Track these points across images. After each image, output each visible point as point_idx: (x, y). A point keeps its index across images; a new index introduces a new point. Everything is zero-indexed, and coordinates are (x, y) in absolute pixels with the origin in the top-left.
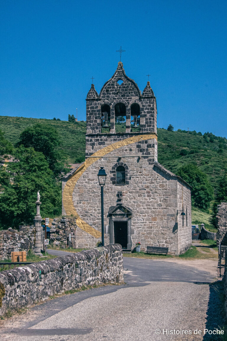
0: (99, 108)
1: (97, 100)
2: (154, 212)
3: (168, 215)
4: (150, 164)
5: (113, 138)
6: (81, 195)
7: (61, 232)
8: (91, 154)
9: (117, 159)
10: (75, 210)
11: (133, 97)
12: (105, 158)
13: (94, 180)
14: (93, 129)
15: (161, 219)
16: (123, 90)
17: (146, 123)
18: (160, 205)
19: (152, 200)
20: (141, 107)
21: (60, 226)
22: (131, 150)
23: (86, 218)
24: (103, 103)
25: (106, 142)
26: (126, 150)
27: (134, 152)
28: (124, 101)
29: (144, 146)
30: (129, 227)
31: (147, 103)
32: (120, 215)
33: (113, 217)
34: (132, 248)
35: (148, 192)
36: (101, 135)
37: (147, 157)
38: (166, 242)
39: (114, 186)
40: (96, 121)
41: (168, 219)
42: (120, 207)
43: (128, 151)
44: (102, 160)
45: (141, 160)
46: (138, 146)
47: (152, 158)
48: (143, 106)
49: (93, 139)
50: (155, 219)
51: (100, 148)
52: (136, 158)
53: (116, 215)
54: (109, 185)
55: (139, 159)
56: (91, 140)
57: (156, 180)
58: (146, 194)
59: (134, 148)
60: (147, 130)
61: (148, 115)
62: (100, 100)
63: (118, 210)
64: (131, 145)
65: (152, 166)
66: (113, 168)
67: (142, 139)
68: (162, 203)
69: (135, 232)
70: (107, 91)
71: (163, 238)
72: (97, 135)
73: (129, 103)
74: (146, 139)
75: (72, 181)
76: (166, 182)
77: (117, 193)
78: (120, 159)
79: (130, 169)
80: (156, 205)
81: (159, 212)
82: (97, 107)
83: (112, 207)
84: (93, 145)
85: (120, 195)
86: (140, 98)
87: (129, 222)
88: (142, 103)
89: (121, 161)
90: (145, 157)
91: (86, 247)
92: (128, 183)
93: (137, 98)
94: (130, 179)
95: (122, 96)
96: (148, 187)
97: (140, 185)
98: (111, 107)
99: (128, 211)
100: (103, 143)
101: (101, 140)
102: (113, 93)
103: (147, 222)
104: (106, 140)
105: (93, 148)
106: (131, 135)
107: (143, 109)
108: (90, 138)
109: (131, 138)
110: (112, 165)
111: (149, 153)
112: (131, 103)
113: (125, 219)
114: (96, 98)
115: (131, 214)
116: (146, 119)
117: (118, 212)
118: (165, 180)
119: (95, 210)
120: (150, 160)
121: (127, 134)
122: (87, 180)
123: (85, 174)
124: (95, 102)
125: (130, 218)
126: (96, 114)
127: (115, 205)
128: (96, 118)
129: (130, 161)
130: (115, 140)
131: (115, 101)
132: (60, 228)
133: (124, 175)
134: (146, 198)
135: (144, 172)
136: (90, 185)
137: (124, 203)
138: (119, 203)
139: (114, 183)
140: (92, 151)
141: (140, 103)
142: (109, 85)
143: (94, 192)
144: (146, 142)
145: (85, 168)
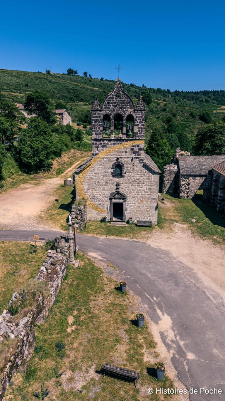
0: (102, 117)
1: (100, 111)
2: (141, 197)
3: (151, 199)
4: (140, 163)
5: (113, 142)
6: (89, 184)
7: (79, 217)
8: (96, 154)
9: (116, 159)
10: (85, 195)
11: (129, 110)
12: (107, 158)
13: (98, 174)
14: (97, 134)
15: (147, 201)
16: (121, 103)
17: (139, 131)
18: (146, 192)
19: (140, 188)
20: (135, 117)
21: (78, 213)
22: (126, 152)
23: (93, 200)
24: (105, 113)
25: (107, 146)
26: (123, 152)
27: (128, 154)
28: (121, 112)
29: (136, 149)
30: (124, 207)
31: (139, 114)
32: (118, 198)
33: (113, 200)
34: (126, 220)
35: (138, 183)
36: (103, 140)
37: (138, 158)
38: (149, 216)
39: (113, 179)
40: (99, 128)
41: (151, 201)
42: (118, 193)
43: (124, 153)
44: (105, 159)
45: (133, 160)
46: (132, 149)
47: (142, 159)
48: (137, 117)
49: (97, 143)
50: (142, 201)
51: (103, 150)
52: (130, 159)
53: (115, 198)
54: (110, 178)
55: (133, 159)
56: (96, 144)
57: (144, 174)
58: (137, 185)
59: (129, 150)
60: (139, 136)
61: (140, 125)
62: (102, 110)
63: (117, 195)
64: (126, 148)
65: (142, 164)
66: (113, 166)
67: (135, 144)
68: (147, 190)
69: (128, 209)
70: (108, 103)
71: (147, 214)
72: (100, 140)
73: (125, 114)
74: (138, 144)
75: (82, 174)
76: (151, 176)
77: (116, 183)
78: (118, 159)
79: (125, 166)
80: (143, 192)
81: (146, 197)
82: (100, 117)
83: (112, 194)
84: (97, 147)
85: (118, 185)
86: (135, 110)
87: (124, 203)
88: (136, 115)
89: (119, 161)
90: (137, 158)
91: (94, 219)
92: (124, 176)
93: (132, 110)
94: (125, 173)
95: (120, 108)
96: (138, 179)
97: (132, 178)
98: (111, 116)
99: (124, 196)
100: (105, 146)
101: (104, 144)
102: (113, 106)
103: (137, 203)
104: (108, 144)
105: (97, 150)
106: (127, 140)
107: (136, 120)
108: (95, 142)
109: (127, 143)
110: (113, 163)
111: (140, 155)
112: (127, 114)
113: (121, 201)
114: (99, 109)
115: (125, 198)
116: (139, 128)
117: (117, 196)
118: (151, 174)
119: (100, 195)
120: (140, 160)
121: (123, 140)
122: (93, 174)
123: (92, 169)
124: (98, 112)
125: (125, 201)
126: (99, 122)
127: (114, 192)
128: (99, 126)
129: (126, 160)
130: (114, 144)
131: (114, 112)
132: (78, 215)
133: (121, 171)
134: (137, 187)
135: (136, 169)
136: (96, 178)
137: (121, 190)
138: (117, 190)
139: (113, 176)
140: (97, 152)
141: (134, 115)
142: (110, 98)
143: (99, 183)
144: (138, 146)
145: (92, 165)
